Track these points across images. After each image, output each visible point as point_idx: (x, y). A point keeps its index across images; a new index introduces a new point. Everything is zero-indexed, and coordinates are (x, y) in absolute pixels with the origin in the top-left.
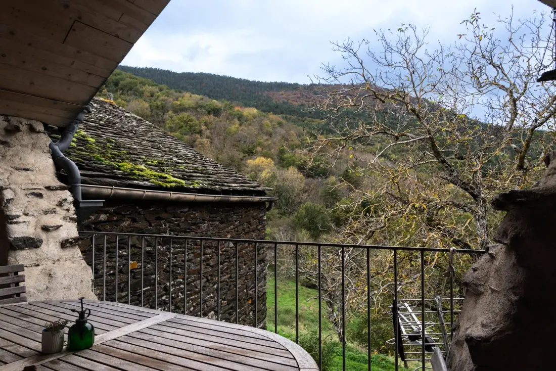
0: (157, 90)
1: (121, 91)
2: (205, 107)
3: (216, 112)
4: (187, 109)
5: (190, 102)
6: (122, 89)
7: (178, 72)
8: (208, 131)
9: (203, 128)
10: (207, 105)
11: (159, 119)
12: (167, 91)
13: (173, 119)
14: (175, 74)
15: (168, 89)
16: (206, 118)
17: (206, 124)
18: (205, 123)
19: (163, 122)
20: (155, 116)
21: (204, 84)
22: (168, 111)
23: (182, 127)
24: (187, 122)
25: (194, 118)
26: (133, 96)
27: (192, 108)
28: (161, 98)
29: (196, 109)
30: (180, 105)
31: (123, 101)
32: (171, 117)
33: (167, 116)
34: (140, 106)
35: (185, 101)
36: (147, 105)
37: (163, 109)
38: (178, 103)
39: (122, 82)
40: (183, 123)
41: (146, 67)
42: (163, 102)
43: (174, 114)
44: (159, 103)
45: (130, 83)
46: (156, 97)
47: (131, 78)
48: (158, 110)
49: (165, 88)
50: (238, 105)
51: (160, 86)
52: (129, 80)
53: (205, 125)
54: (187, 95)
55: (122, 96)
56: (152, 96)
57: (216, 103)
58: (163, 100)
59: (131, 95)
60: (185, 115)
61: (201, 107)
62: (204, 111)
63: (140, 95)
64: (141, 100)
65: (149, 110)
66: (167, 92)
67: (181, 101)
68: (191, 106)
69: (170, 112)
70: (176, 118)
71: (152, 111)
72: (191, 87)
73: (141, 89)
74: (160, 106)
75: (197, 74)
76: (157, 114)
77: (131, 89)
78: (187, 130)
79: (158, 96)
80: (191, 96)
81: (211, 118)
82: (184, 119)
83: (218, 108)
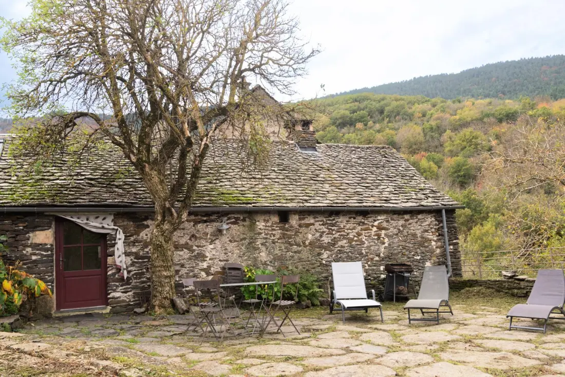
0: (430, 106)
1: (388, 119)
2: (493, 115)
3: (510, 117)
4: (469, 123)
5: (472, 112)
6: (388, 116)
7: (455, 73)
8: (501, 146)
9: (494, 143)
10: (496, 111)
11: (436, 143)
12: (442, 104)
13: (453, 139)
14: (452, 75)
15: (442, 102)
16: (497, 129)
17: (498, 137)
18: (496, 136)
19: (441, 145)
20: (430, 140)
21: (494, 79)
22: (445, 131)
23: (466, 147)
24: (471, 141)
25: (479, 133)
26: (402, 121)
27: (477, 120)
28: (435, 116)
29: (481, 120)
30: (460, 120)
31: (391, 131)
32: (450, 138)
33: (445, 136)
34: (411, 132)
35: (467, 113)
36: (419, 129)
37: (440, 130)
38: (457, 117)
39: (387, 109)
40: (465, 143)
41: (415, 78)
42: (438, 121)
43: (453, 134)
44: (433, 123)
45: (397, 107)
46: (429, 116)
47: (397, 100)
48: (432, 132)
49: (439, 101)
50: (543, 99)
51: (433, 100)
52: (395, 104)
53: (497, 138)
54: (468, 102)
55: (389, 124)
56: (424, 115)
57: (511, 104)
58: (438, 119)
59: (399, 121)
60: (467, 132)
61: (488, 116)
62: (493, 119)
63: (410, 117)
64: (411, 124)
65: (422, 134)
66: (442, 107)
67: (461, 114)
68: (474, 118)
69: (448, 132)
70: (458, 138)
71: (425, 135)
72: (476, 86)
73: (410, 111)
74: (434, 128)
75: (483, 68)
76: (432, 137)
77: (398, 114)
78: (472, 150)
79: (432, 114)
80: (473, 104)
81: (504, 127)
82: (467, 137)
83: (512, 111)
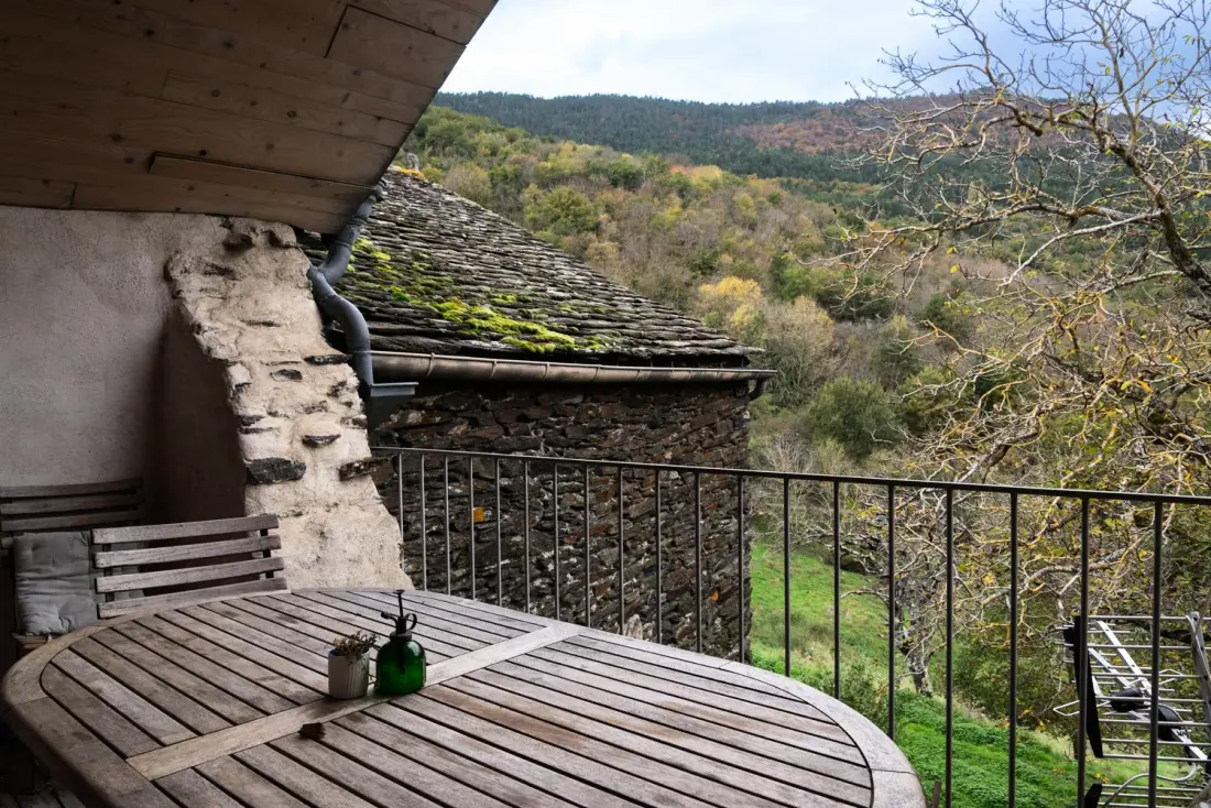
0: (505, 139)
1: (430, 149)
2: (605, 171)
3: (630, 180)
4: (567, 179)
5: (572, 161)
6: (432, 143)
7: (546, 98)
8: (614, 223)
9: (603, 217)
10: (610, 166)
11: (510, 203)
12: (524, 140)
13: (539, 201)
14: (540, 100)
15: (526, 136)
16: (608, 196)
17: (609, 209)
18: (607, 206)
19: (519, 209)
20: (502, 196)
21: (603, 120)
22: (527, 185)
23: (559, 217)
24: (568, 208)
25: (583, 197)
26: (456, 156)
27: (579, 175)
28: (515, 156)
29: (586, 176)
30: (552, 170)
31: (436, 170)
32: (535, 198)
33: (526, 195)
34: (470, 178)
35: (564, 160)
36: (483, 174)
37: (518, 180)
38: (549, 165)
39: (431, 129)
40: (559, 210)
41: (480, 92)
42: (517, 166)
43: (541, 192)
44: (509, 168)
45: (450, 128)
46: (503, 156)
47: (449, 117)
48: (507, 183)
49: (521, 135)
50: (678, 162)
51: (511, 130)
52: (445, 123)
53: (607, 211)
54: (567, 146)
55: (433, 158)
56: (494, 153)
57: (630, 161)
58: (517, 162)
59: (451, 154)
60: (563, 190)
61: (597, 171)
62: (603, 179)
63: (469, 152)
64: (471, 163)
65: (489, 184)
66: (525, 144)
67: (554, 161)
68: (576, 171)
69: (533, 187)
70: (545, 202)
71: (494, 186)
72: (575, 128)
73: (471, 141)
74: (510, 176)
75: (588, 98)
76: (505, 192)
77: (450, 142)
78: (569, 223)
79: (507, 154)
80: (574, 149)
81: (621, 193)
82: (563, 200)
83: (634, 171)
